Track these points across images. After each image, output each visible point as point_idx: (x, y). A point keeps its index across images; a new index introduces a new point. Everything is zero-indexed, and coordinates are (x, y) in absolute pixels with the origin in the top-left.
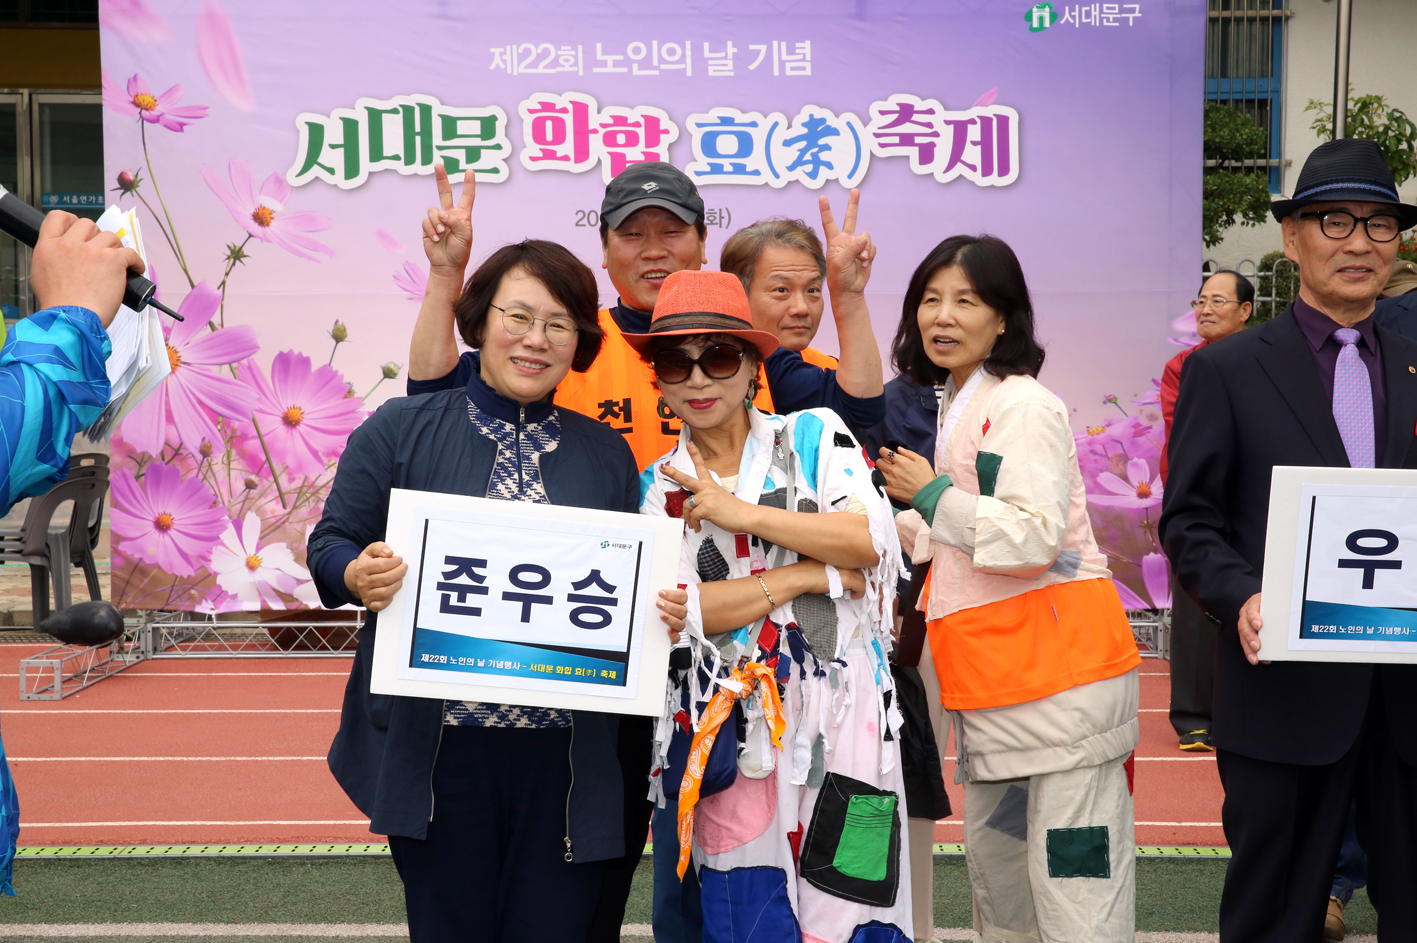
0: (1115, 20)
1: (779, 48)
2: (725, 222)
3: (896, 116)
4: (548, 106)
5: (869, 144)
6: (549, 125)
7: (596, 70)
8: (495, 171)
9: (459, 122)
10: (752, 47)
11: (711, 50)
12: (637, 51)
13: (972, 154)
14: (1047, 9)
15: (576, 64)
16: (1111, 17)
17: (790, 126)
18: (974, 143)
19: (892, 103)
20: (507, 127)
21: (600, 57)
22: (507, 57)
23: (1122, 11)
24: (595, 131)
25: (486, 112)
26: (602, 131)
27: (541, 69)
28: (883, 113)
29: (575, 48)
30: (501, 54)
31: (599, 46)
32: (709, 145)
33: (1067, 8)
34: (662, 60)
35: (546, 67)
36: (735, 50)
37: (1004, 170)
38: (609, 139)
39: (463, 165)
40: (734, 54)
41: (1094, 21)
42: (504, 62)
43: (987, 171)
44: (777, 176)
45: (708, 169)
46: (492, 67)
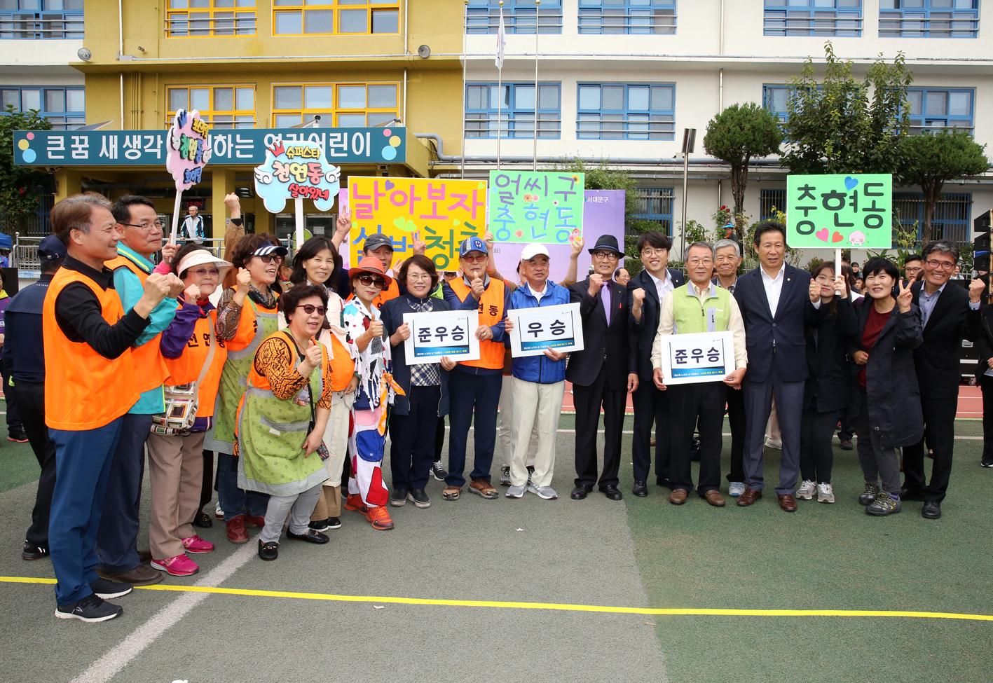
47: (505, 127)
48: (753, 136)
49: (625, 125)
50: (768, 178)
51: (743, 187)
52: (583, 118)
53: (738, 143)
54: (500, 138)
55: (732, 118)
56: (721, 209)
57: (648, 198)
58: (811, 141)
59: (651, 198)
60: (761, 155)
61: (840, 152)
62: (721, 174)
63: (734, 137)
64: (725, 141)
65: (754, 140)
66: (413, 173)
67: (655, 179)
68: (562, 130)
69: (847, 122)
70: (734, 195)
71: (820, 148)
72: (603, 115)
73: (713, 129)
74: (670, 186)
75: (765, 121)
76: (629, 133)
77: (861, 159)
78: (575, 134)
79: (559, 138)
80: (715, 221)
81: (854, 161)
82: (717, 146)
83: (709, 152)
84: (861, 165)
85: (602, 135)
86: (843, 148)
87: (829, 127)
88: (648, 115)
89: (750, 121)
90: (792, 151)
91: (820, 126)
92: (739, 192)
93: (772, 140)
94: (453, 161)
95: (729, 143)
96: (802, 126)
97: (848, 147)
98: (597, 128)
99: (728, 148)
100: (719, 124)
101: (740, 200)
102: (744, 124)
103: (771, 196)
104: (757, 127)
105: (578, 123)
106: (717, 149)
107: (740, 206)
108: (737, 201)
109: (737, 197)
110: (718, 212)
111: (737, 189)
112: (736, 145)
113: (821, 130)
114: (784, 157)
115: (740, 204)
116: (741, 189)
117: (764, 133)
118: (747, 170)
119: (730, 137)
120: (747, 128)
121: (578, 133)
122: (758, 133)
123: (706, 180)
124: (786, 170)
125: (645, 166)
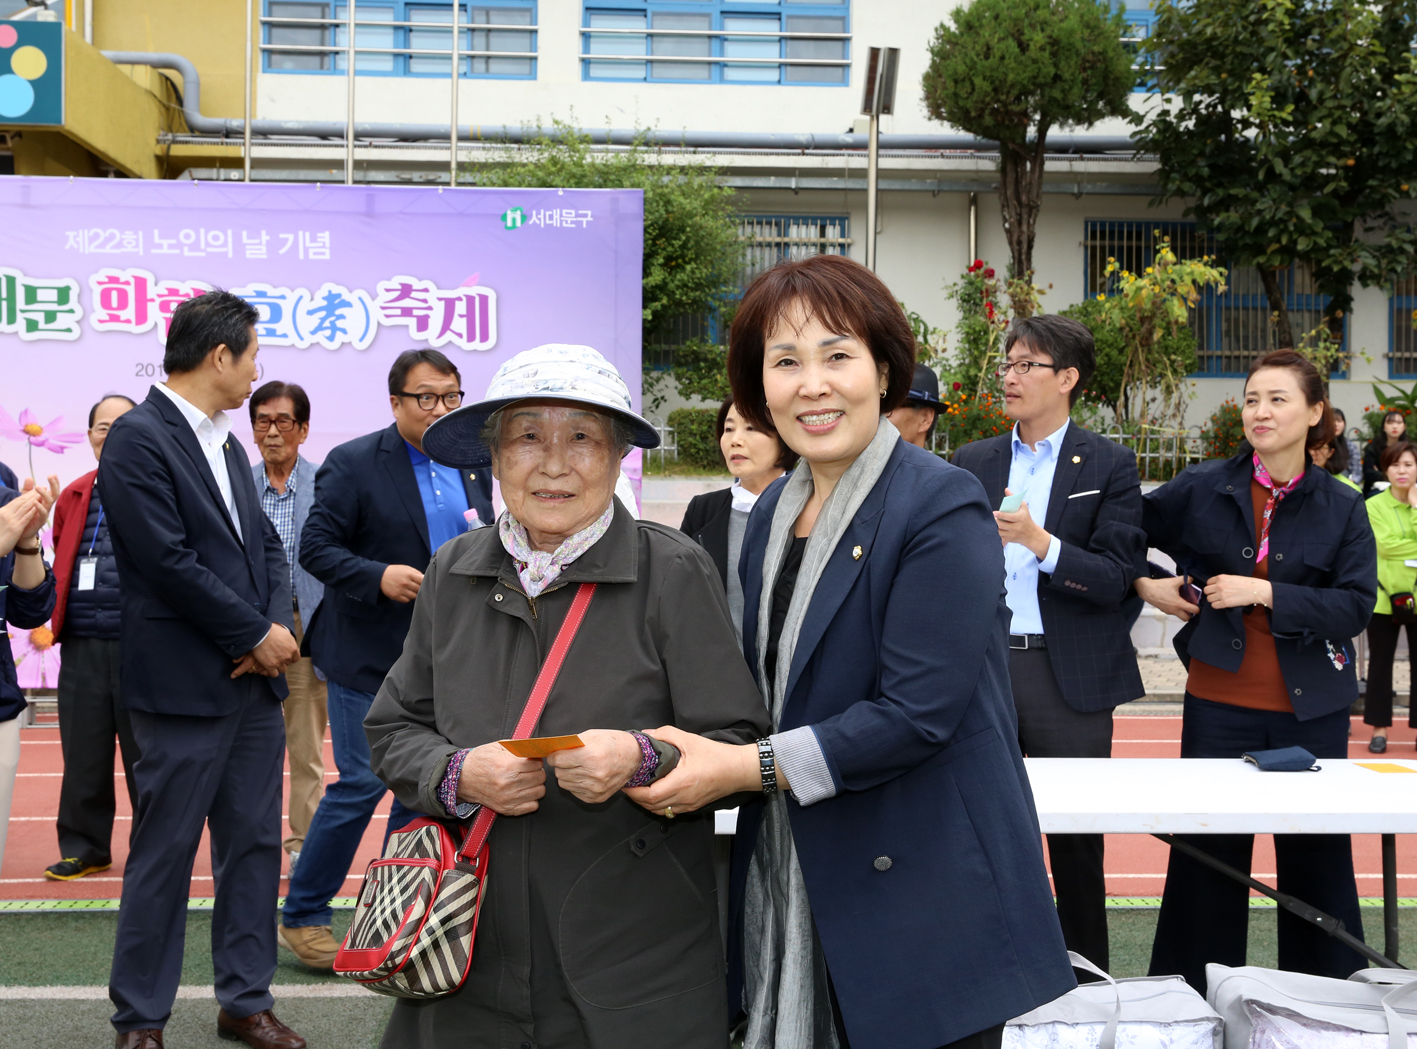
0: (572, 222)
1: (304, 237)
3: (398, 293)
4: (113, 280)
5: (377, 315)
6: (114, 295)
7: (154, 251)
8: (69, 330)
9: (39, 292)
10: (282, 236)
11: (249, 238)
12: (187, 236)
13: (459, 324)
14: (519, 213)
15: (137, 246)
16: (569, 220)
17: (312, 299)
18: (461, 316)
19: (396, 282)
20: (79, 296)
21: (157, 240)
22: (80, 239)
23: (577, 216)
24: (152, 300)
25: (62, 283)
26: (158, 300)
27: (108, 249)
28: (388, 290)
29: (136, 233)
30: (75, 237)
31: (156, 232)
33: (534, 213)
34: (208, 244)
35: (113, 248)
36: (268, 238)
37: (484, 337)
38: (165, 307)
39: (42, 325)
40: (268, 242)
41: (556, 223)
42: (78, 243)
43: (471, 338)
44: (302, 339)
46: (67, 247)
48: (1056, 65)
49: (715, 43)
50: (1101, 187)
51: (1032, 209)
52: (599, 24)
53: (1013, 86)
54: (357, 73)
55: (996, 17)
56: (971, 269)
57: (778, 245)
58: (1213, 80)
59: (787, 245)
60: (1079, 121)
61: (1291, 108)
62: (976, 177)
63: (1002, 69)
64: (978, 81)
66: (107, 165)
67: (796, 191)
68: (539, 54)
69: (1312, 26)
70: (1008, 232)
71: (1238, 99)
72: (655, 14)
73: (946, 49)
74: (837, 211)
75: (1088, 26)
76: (724, 65)
77: (1350, 126)
78: (577, 68)
79: (532, 75)
80: (954, 302)
81: (1331, 132)
82: (956, 95)
83: (936, 112)
84: (1351, 145)
85: (652, 68)
86: (1301, 98)
87: (1261, 41)
88: (777, 16)
89: (1044, 25)
90: (1166, 113)
91: (1236, 38)
92: (1020, 223)
93: (1105, 78)
94: (229, 133)
95: (987, 87)
96: (1188, 42)
97: (1313, 94)
98: (639, 51)
99: (988, 99)
100: (962, 34)
101: (1025, 246)
102: (1028, 33)
103: (1112, 238)
104: (1064, 41)
105: (586, 36)
106: (957, 103)
107: (1025, 263)
108: (1016, 247)
109: (1015, 238)
110: (963, 277)
111: (1014, 214)
112: (1008, 93)
113: (1238, 49)
114: (1142, 127)
115: (1023, 257)
116: (1025, 216)
117: (1085, 60)
118: (1042, 164)
119: (992, 70)
120: (1038, 45)
121: (586, 62)
122: (1067, 58)
123: (934, 194)
124: (1150, 165)
125: (767, 154)
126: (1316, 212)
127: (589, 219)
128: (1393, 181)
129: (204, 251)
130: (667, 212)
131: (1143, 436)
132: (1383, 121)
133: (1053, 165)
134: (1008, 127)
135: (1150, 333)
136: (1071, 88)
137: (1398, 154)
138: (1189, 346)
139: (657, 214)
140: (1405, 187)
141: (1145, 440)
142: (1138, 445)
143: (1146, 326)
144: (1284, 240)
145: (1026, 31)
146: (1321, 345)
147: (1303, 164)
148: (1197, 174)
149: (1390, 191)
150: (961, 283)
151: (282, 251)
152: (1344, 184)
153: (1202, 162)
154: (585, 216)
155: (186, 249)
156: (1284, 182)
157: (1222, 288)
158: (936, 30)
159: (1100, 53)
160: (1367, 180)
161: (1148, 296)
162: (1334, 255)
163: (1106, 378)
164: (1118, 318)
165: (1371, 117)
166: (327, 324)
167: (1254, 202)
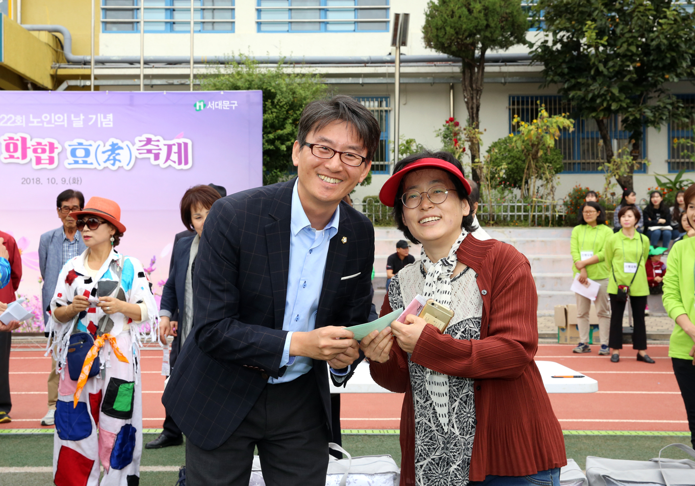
0: (228, 107)
1: (100, 116)
2: (79, 182)
3: (145, 143)
4: (11, 138)
5: (135, 153)
6: (12, 146)
7: (30, 125)
10: (90, 116)
11: (75, 117)
12: (46, 117)
13: (174, 157)
14: (202, 103)
15: (22, 122)
16: (226, 106)
17: (104, 146)
18: (175, 153)
19: (144, 137)
21: (31, 119)
23: (230, 104)
24: (29, 148)
26: (32, 148)
27: (9, 124)
28: (140, 141)
29: (22, 116)
31: (31, 116)
32: (73, 153)
33: (210, 103)
34: (55, 121)
35: (11, 123)
36: (83, 117)
37: (186, 163)
38: (35, 151)
40: (83, 119)
41: (220, 107)
43: (180, 163)
44: (99, 165)
45: (73, 162)
47: (162, 17)
48: (487, 20)
49: (323, 12)
50: (516, 79)
51: (479, 92)
52: (266, 4)
53: (465, 31)
56: (447, 122)
58: (568, 25)
60: (502, 47)
61: (606, 38)
62: (452, 76)
63: (460, 23)
64: (448, 29)
65: (488, 26)
67: (363, 84)
68: (236, 20)
70: (467, 103)
71: (580, 34)
73: (433, 13)
74: (384, 94)
75: (503, 0)
76: (327, 23)
77: (638, 46)
78: (254, 27)
79: (233, 31)
80: (440, 139)
81: (628, 50)
82: (437, 36)
83: (429, 44)
84: (638, 56)
85: (291, 26)
90: (546, 41)
91: (579, 3)
92: (472, 98)
93: (513, 25)
95: (452, 31)
96: (556, 6)
97: (618, 31)
98: (285, 17)
99: (453, 38)
100: (440, 6)
101: (475, 110)
102: (473, 4)
103: (523, 104)
104: (491, 8)
105: (259, 11)
106: (438, 40)
107: (475, 118)
108: (471, 111)
109: (470, 106)
110: (444, 126)
111: (469, 94)
112: (463, 34)
113: (581, 9)
114: (534, 49)
115: (474, 115)
116: (475, 95)
117: (502, 17)
118: (483, 68)
119: (455, 23)
120: (478, 10)
121: (259, 24)
122: (492, 16)
123: (432, 84)
124: (540, 68)
125: (347, 67)
126: (621, 90)
127: (236, 105)
128: (661, 73)
129: (54, 124)
130: (294, 98)
131: (534, 204)
132: (654, 43)
133: (488, 69)
134: (464, 51)
135: (537, 152)
136: (495, 31)
137: (663, 60)
138: (558, 159)
139: (288, 99)
140: (667, 76)
141: (535, 206)
142: (531, 208)
143: (535, 148)
144: (605, 104)
145: (472, 3)
146: (625, 157)
147: (613, 66)
148: (561, 72)
149: (660, 79)
150: (443, 129)
151: (90, 124)
152: (635, 76)
153: (564, 66)
154: (234, 104)
155: (45, 123)
156: (604, 76)
157: (571, 129)
158: (428, 4)
159: (510, 13)
160: (647, 73)
161: (534, 134)
162: (630, 112)
163: (516, 175)
164: (520, 145)
165: (649, 41)
166: (111, 158)
167: (589, 85)
